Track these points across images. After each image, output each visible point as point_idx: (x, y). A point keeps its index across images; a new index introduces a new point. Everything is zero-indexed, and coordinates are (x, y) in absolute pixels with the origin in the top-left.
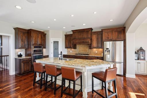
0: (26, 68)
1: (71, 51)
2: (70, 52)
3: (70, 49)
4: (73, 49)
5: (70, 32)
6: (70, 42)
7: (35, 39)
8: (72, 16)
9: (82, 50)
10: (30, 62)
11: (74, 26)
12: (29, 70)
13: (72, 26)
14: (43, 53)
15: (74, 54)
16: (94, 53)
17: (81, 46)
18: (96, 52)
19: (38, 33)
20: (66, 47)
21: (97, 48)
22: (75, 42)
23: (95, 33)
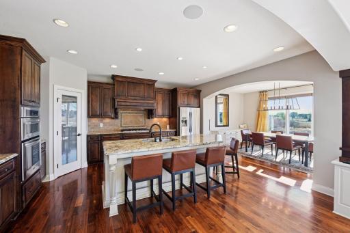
1: (101, 125)
4: (107, 120)
9: (131, 122)
10: (15, 174)
11: (141, 70)
15: (110, 131)
17: (129, 113)
20: (93, 115)
21: (163, 116)
22: (123, 104)
23: (160, 90)
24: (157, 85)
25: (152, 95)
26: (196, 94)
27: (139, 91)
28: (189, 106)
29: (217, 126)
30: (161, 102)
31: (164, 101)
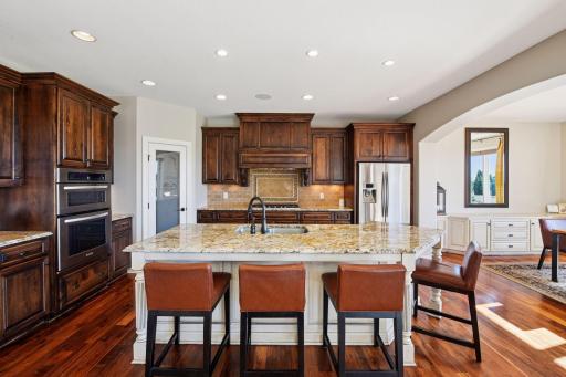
0: (22, 304)
1: (226, 196)
2: (219, 197)
3: (223, 186)
4: (234, 188)
5: (227, 117)
6: (226, 157)
7: (75, 131)
8: (313, 54)
9: (272, 191)
10: (46, 260)
11: (268, 97)
12: (42, 310)
13: (260, 97)
14: (108, 209)
15: (239, 205)
16: (314, 200)
17: (269, 176)
18: (322, 196)
19: (89, 103)
20: (209, 179)
21: (328, 182)
22: (251, 160)
23: (321, 131)
24: (314, 123)
25: (305, 141)
26: (401, 133)
27: (280, 137)
28: (381, 159)
29: (468, 204)
30: (323, 154)
31: (330, 153)
